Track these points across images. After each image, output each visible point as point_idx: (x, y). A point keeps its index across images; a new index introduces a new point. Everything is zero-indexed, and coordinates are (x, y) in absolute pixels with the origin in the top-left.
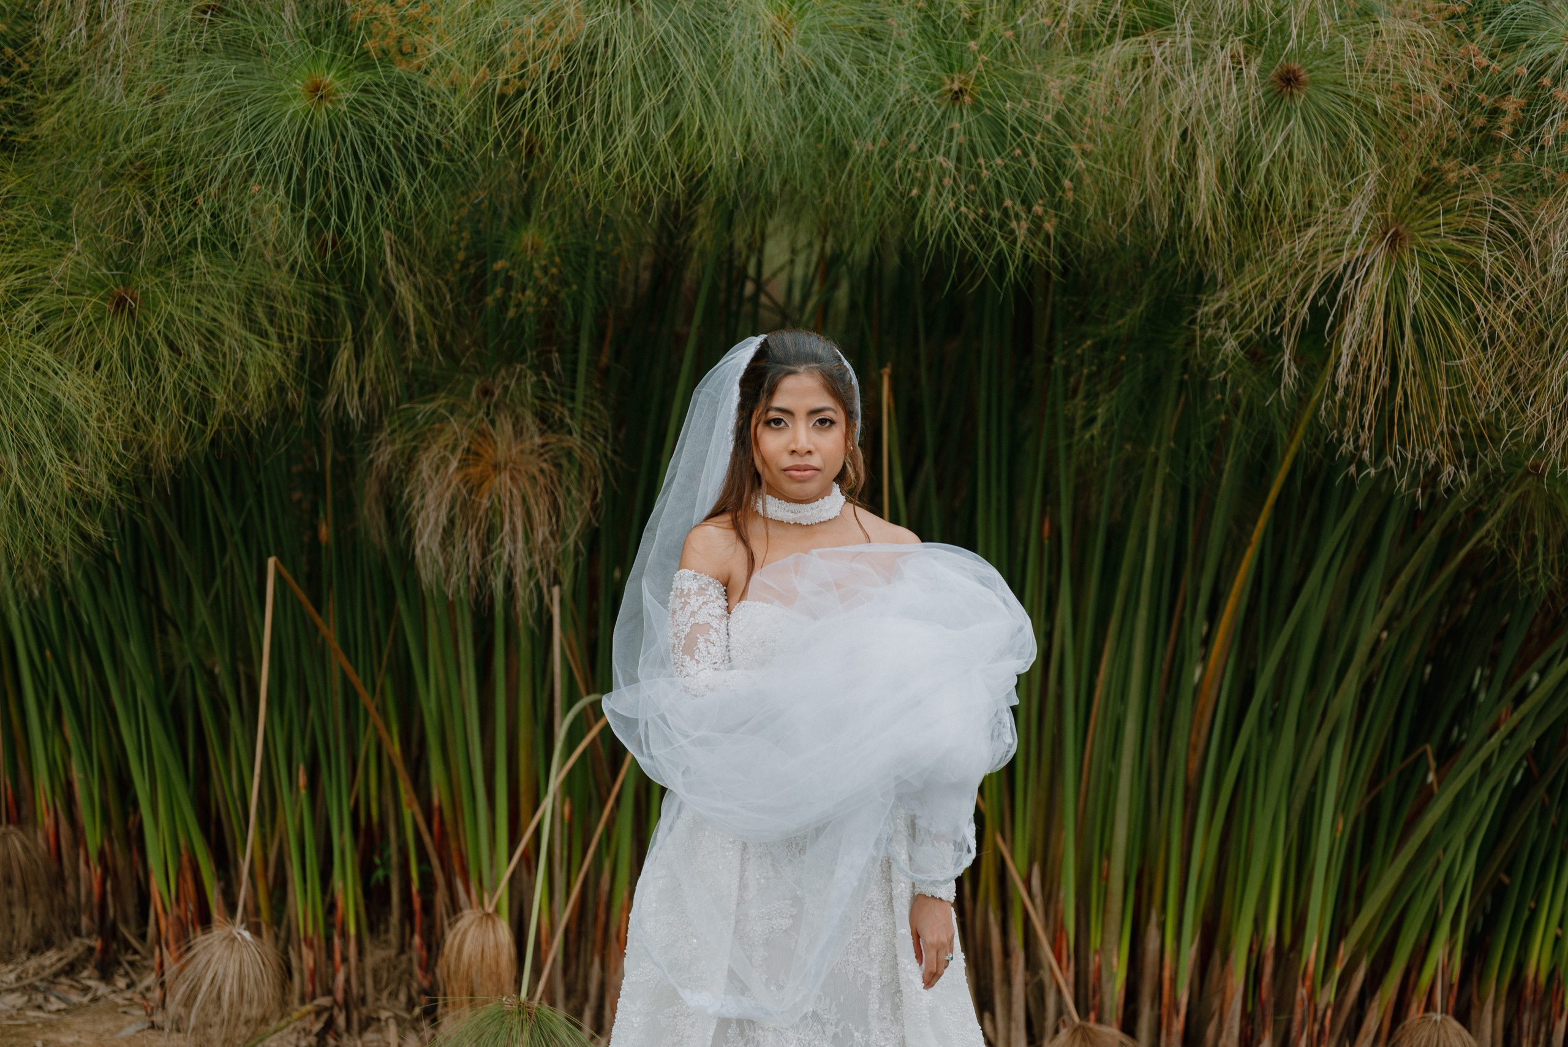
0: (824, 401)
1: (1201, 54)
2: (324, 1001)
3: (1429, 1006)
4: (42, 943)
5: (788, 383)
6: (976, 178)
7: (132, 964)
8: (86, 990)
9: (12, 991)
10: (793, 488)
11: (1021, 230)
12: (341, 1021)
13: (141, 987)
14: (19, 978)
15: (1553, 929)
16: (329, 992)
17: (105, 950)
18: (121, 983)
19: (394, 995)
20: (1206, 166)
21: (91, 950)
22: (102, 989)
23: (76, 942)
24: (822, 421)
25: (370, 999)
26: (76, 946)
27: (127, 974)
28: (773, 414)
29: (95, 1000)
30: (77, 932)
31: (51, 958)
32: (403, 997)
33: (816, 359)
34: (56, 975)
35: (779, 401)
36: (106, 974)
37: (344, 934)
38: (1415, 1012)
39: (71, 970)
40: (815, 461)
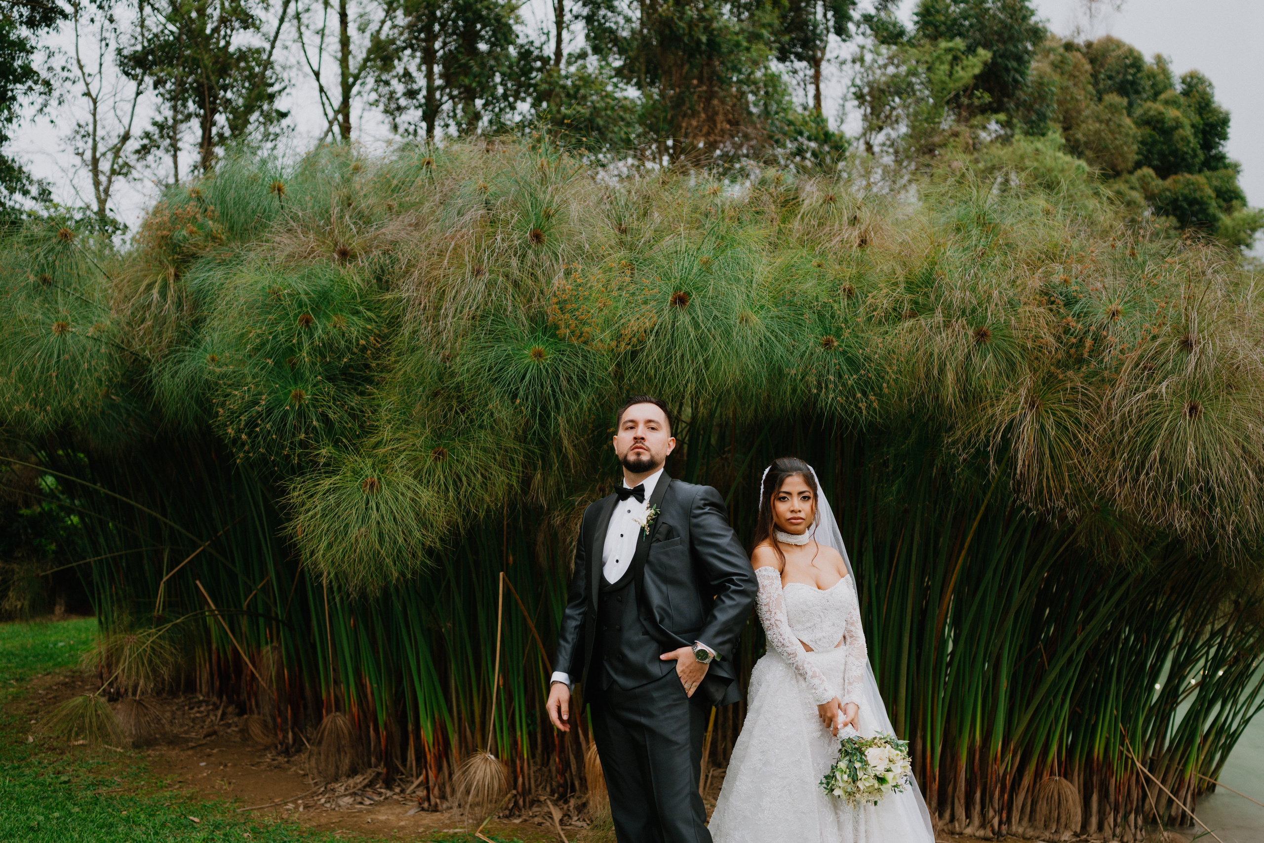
0: (804, 488)
1: (947, 324)
2: (514, 792)
3: (1052, 773)
4: (353, 772)
5: (789, 480)
6: (844, 385)
7: (401, 780)
8: (380, 794)
9: (346, 796)
10: (793, 528)
11: (862, 406)
12: (521, 802)
13: (408, 791)
14: (346, 790)
15: (1105, 734)
16: (515, 788)
17: (387, 773)
18: (397, 790)
19: (544, 788)
20: (950, 377)
21: (379, 774)
22: (389, 793)
23: (369, 771)
24: (804, 497)
25: (533, 791)
26: (370, 774)
27: (399, 785)
28: (782, 495)
29: (386, 798)
30: (370, 766)
31: (359, 779)
32: (548, 789)
33: (800, 469)
34: (365, 787)
35: (785, 488)
36: (389, 786)
37: (522, 758)
38: (1046, 777)
39: (371, 784)
40: (802, 515)
